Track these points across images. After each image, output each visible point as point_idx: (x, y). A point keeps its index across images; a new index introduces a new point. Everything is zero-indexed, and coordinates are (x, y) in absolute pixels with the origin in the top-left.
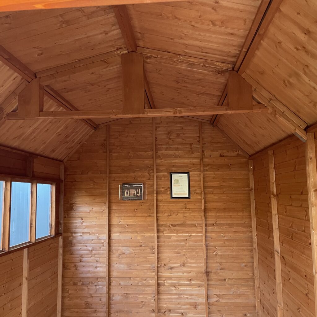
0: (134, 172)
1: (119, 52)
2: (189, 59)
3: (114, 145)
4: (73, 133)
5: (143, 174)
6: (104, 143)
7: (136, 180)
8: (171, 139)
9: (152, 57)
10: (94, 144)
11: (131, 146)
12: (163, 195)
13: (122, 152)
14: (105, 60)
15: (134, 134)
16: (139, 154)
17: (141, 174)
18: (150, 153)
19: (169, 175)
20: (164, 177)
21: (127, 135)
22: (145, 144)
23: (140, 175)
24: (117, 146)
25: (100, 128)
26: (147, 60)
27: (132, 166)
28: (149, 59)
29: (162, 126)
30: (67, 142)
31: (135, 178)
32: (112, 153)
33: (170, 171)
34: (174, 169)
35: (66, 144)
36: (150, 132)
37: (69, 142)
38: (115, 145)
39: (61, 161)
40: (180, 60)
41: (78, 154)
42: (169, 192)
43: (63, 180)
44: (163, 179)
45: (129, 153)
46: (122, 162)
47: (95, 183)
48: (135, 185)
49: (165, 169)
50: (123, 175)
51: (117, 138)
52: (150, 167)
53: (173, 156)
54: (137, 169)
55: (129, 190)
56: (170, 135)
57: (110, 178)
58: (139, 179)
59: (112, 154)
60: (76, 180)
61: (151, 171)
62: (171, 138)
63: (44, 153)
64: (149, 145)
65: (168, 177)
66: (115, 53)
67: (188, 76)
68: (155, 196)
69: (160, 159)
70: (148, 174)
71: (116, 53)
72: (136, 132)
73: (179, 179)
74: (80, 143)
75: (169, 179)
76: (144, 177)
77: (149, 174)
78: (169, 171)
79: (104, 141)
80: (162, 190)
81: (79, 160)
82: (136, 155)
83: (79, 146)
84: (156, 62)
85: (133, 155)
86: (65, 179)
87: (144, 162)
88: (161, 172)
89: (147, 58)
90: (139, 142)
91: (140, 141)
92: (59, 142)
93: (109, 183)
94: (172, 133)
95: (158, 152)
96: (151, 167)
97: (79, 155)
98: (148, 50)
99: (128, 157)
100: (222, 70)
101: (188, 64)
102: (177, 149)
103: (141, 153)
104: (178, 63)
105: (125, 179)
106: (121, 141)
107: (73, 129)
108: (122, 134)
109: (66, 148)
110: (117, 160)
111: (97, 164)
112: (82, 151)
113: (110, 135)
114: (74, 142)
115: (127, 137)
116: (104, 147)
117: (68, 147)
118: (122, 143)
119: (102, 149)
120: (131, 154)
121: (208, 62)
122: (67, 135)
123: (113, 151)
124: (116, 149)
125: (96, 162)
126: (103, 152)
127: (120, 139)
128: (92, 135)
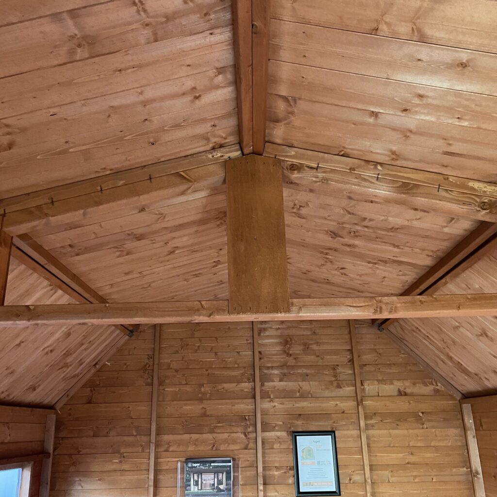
0: (212, 431)
1: (219, 155)
2: (400, 172)
3: (169, 368)
4: (83, 344)
5: (233, 435)
6: (147, 363)
7: (216, 450)
8: (291, 355)
9: (306, 168)
10: (125, 366)
11: (207, 370)
12: (278, 487)
13: (186, 384)
14: (182, 173)
15: (213, 345)
16: (223, 388)
17: (228, 435)
18: (246, 386)
19: (290, 437)
20: (280, 443)
21: (199, 347)
22: (236, 366)
23: (227, 437)
24: (177, 371)
25: (141, 332)
26: (292, 174)
27: (208, 416)
28: (296, 172)
29: (271, 328)
30: (66, 366)
31: (214, 446)
32: (164, 387)
33: (292, 429)
34: (300, 423)
35: (64, 369)
36: (247, 340)
37: (71, 365)
38: (171, 369)
39: (51, 407)
41: (90, 389)
42: (291, 480)
43: (51, 451)
44: (276, 446)
45: (202, 385)
46: (185, 407)
47: (124, 457)
48: (214, 462)
49: (281, 423)
50: (187, 436)
51: (177, 352)
52: (247, 418)
53: (298, 394)
54: (219, 422)
55: (200, 476)
56: (288, 346)
57: (157, 445)
58: (222, 447)
59: (164, 390)
60: (79, 451)
61: (251, 429)
62: (291, 352)
63: (8, 395)
64: (245, 367)
65: (287, 441)
66: (208, 157)
67: (371, 220)
68: (261, 490)
69: (269, 399)
70: (243, 436)
71: (210, 156)
72: (216, 338)
73: (312, 448)
74: (96, 364)
75: (291, 447)
76: (234, 442)
77: (246, 436)
78: (290, 428)
79: (149, 359)
80: (276, 473)
81: (90, 402)
82: (218, 391)
83: (93, 371)
84: (314, 179)
85: (209, 392)
86: (54, 450)
87: (233, 407)
88: (273, 429)
90: (224, 360)
91: (226, 359)
92: (47, 368)
93: (156, 458)
94: (293, 342)
95: (266, 383)
96: (249, 419)
97: (91, 391)
98: (292, 152)
99: (200, 395)
100: (491, 200)
101: (401, 183)
102: (305, 377)
103: (226, 386)
104: (371, 182)
105: (191, 448)
106: (184, 359)
107: (84, 337)
108: (188, 345)
109: (64, 379)
110: (175, 402)
111: (130, 413)
112: (98, 383)
113: (163, 346)
114: (82, 364)
115: (197, 350)
116: (147, 372)
117: (67, 376)
118: (188, 363)
119: (142, 377)
120: (206, 389)
121: (452, 182)
122: (67, 351)
123: (167, 381)
124: (175, 376)
125: (129, 407)
126: (144, 384)
127: (183, 355)
128: (124, 347)
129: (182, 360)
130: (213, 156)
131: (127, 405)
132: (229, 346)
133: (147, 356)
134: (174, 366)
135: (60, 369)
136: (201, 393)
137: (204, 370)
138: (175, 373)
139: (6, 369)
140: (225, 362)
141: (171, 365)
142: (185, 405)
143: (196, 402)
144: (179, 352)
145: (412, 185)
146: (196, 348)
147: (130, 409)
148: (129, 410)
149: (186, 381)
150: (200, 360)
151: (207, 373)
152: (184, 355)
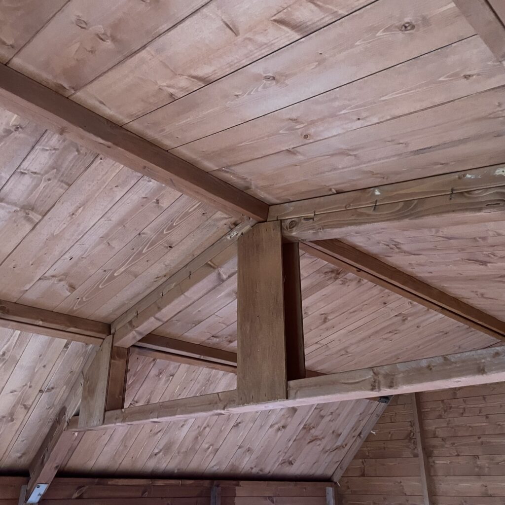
1: (235, 234)
2: (401, 189)
3: (435, 437)
4: (322, 417)
6: (411, 431)
9: (303, 221)
10: (390, 436)
11: (479, 438)
13: (457, 456)
14: (209, 262)
15: (481, 405)
16: (504, 461)
21: (464, 409)
24: (444, 439)
26: (291, 232)
27: (491, 496)
28: (294, 229)
30: (315, 439)
32: (433, 459)
35: (318, 442)
38: (437, 437)
40: (376, 201)
45: (476, 457)
46: (461, 484)
51: (440, 417)
59: (434, 462)
66: (227, 239)
71: (229, 238)
72: (484, 398)
74: (360, 433)
79: (411, 426)
81: (363, 475)
82: (498, 463)
83: (359, 441)
85: (487, 465)
89: (290, 228)
90: (499, 425)
91: (501, 424)
92: (291, 442)
97: (362, 462)
99: (477, 470)
104: (368, 215)
106: (450, 425)
107: (318, 410)
108: (451, 408)
109: (324, 451)
110: (448, 478)
111: (403, 488)
112: (367, 454)
113: (423, 410)
114: (340, 435)
115: (463, 414)
116: (412, 442)
117: (328, 448)
118: (455, 430)
119: (408, 447)
120: (482, 462)
121: (470, 178)
122: (305, 425)
123: (436, 452)
124: (442, 446)
125: (401, 482)
126: (412, 456)
127: (448, 419)
128: (386, 414)
129: (447, 427)
130: (231, 237)
131: (398, 479)
132: (501, 406)
133: (409, 424)
134: (441, 433)
135: (309, 443)
136: (477, 467)
137: (476, 438)
138: (443, 443)
139: (239, 448)
140: (499, 427)
141: (437, 433)
142: (461, 481)
143: (473, 478)
144: (443, 417)
145: (416, 202)
146: (461, 411)
147: (402, 484)
148: (401, 486)
149: (457, 451)
150: (468, 425)
151: (479, 441)
152: (449, 421)
